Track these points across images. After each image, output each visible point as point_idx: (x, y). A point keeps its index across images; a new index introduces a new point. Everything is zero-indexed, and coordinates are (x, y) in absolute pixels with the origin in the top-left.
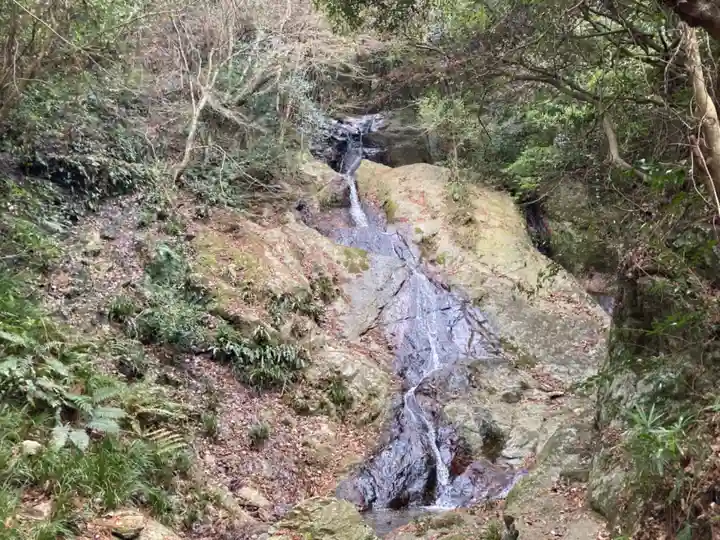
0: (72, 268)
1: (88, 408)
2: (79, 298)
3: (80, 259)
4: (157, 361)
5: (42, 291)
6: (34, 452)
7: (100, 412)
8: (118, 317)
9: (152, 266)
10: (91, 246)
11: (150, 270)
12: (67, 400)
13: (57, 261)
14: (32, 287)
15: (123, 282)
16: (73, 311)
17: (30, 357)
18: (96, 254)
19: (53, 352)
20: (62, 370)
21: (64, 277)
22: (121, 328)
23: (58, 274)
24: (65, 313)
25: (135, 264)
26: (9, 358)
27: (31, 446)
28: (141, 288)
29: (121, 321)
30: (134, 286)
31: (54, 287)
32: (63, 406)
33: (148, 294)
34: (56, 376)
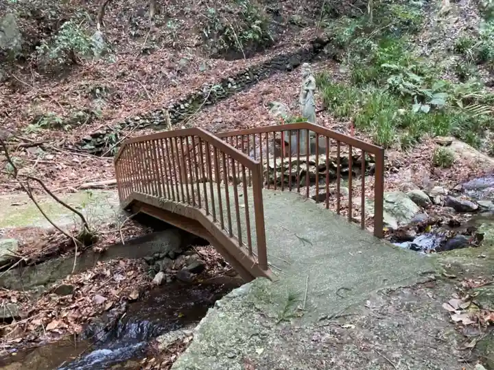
0: (431, 27)
1: (429, 94)
2: (435, 44)
3: (436, 20)
4: (488, 73)
5: (414, 44)
6: (403, 114)
7: (436, 95)
8: (460, 50)
9: (485, 12)
10: (444, 9)
11: (484, 15)
12: (420, 92)
13: (422, 24)
14: (409, 43)
15: (465, 28)
16: (432, 52)
17: (401, 74)
18: (447, 14)
19: (412, 70)
20: (418, 79)
21: (426, 34)
22: (463, 57)
23: (424, 32)
24: (428, 54)
25: (473, 14)
26: (392, 76)
27: (402, 111)
28: (477, 29)
29: (462, 52)
30: (472, 29)
31: (421, 40)
32: (417, 94)
33: (481, 31)
34: (414, 82)
